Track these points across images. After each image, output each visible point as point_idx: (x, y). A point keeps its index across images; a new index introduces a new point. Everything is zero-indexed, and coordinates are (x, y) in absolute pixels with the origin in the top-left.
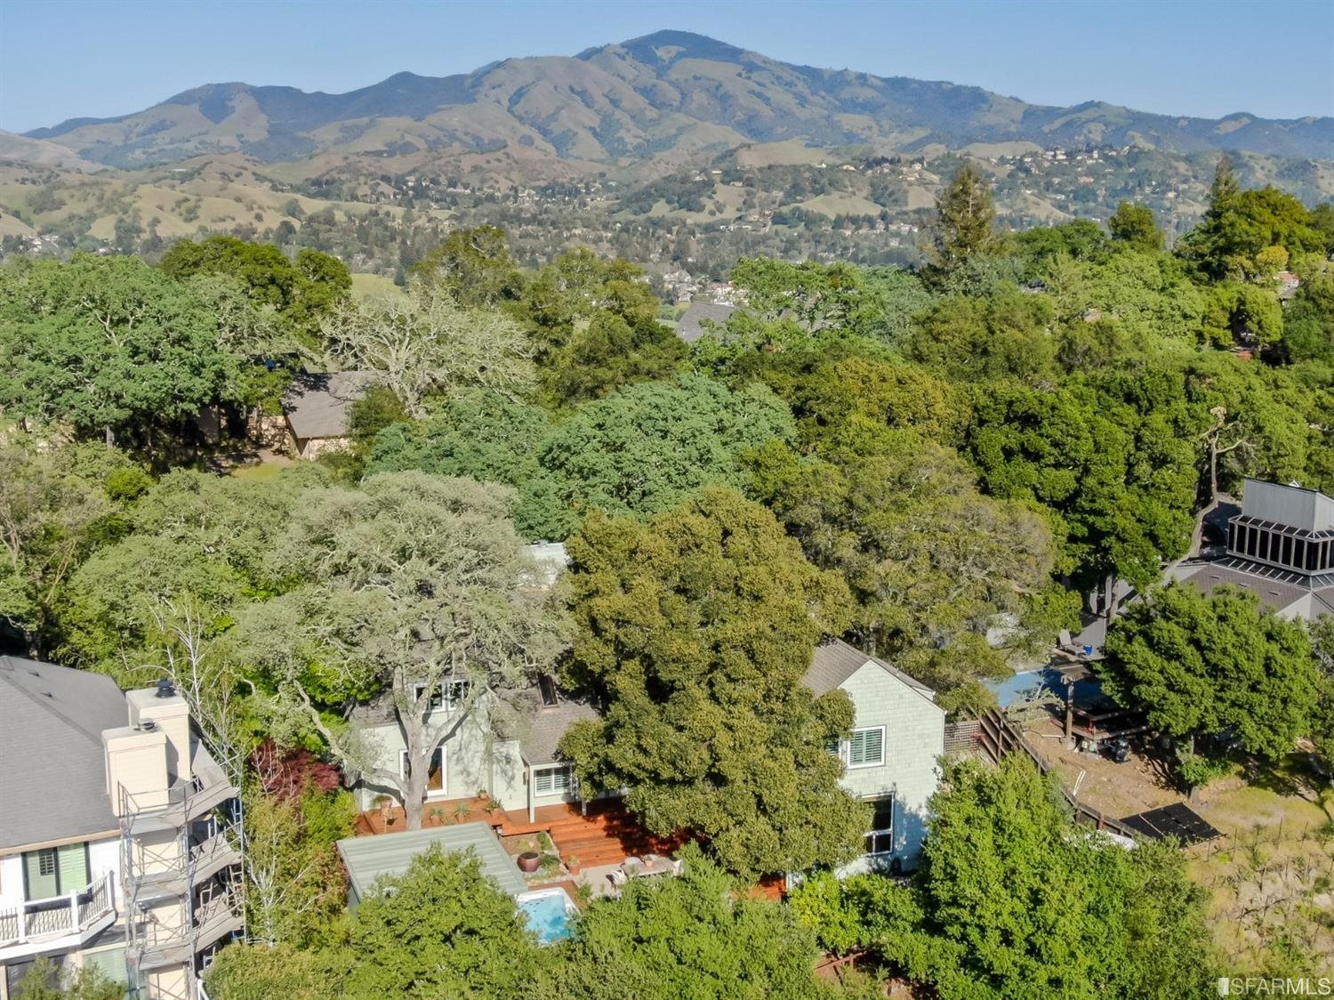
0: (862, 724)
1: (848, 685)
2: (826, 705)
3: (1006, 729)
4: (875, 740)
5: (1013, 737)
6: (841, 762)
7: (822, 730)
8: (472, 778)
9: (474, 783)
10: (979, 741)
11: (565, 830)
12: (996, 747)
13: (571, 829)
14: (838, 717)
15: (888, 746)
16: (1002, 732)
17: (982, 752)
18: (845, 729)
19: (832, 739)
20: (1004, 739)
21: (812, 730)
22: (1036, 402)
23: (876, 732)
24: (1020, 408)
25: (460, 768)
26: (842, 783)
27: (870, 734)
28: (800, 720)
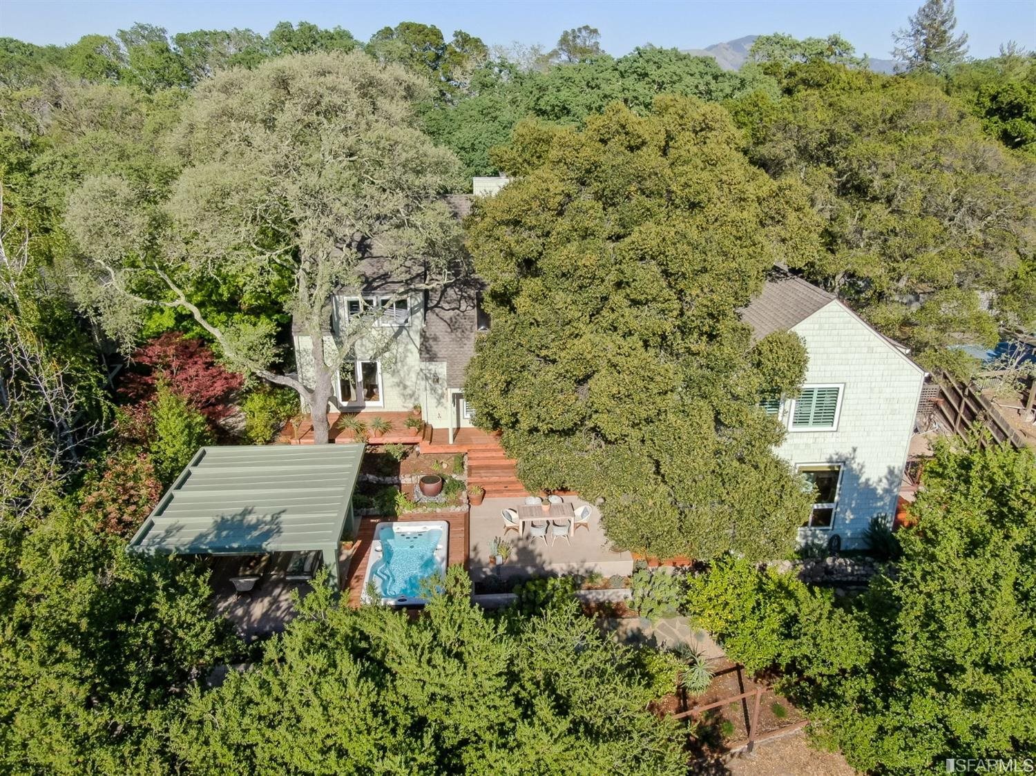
0: (814, 378)
1: (801, 329)
2: (765, 349)
3: (971, 396)
4: (827, 400)
5: (980, 407)
6: (779, 425)
7: (757, 381)
8: (408, 391)
9: (411, 396)
10: (936, 405)
11: (481, 455)
12: (956, 414)
13: (488, 454)
14: (782, 365)
15: (846, 410)
16: (965, 399)
17: (937, 417)
18: (792, 383)
19: (772, 394)
20: (967, 406)
21: (744, 380)
22: (1024, 92)
23: (830, 390)
24: (1005, 99)
25: (396, 380)
26: (779, 452)
27: (822, 393)
28: (730, 366)
